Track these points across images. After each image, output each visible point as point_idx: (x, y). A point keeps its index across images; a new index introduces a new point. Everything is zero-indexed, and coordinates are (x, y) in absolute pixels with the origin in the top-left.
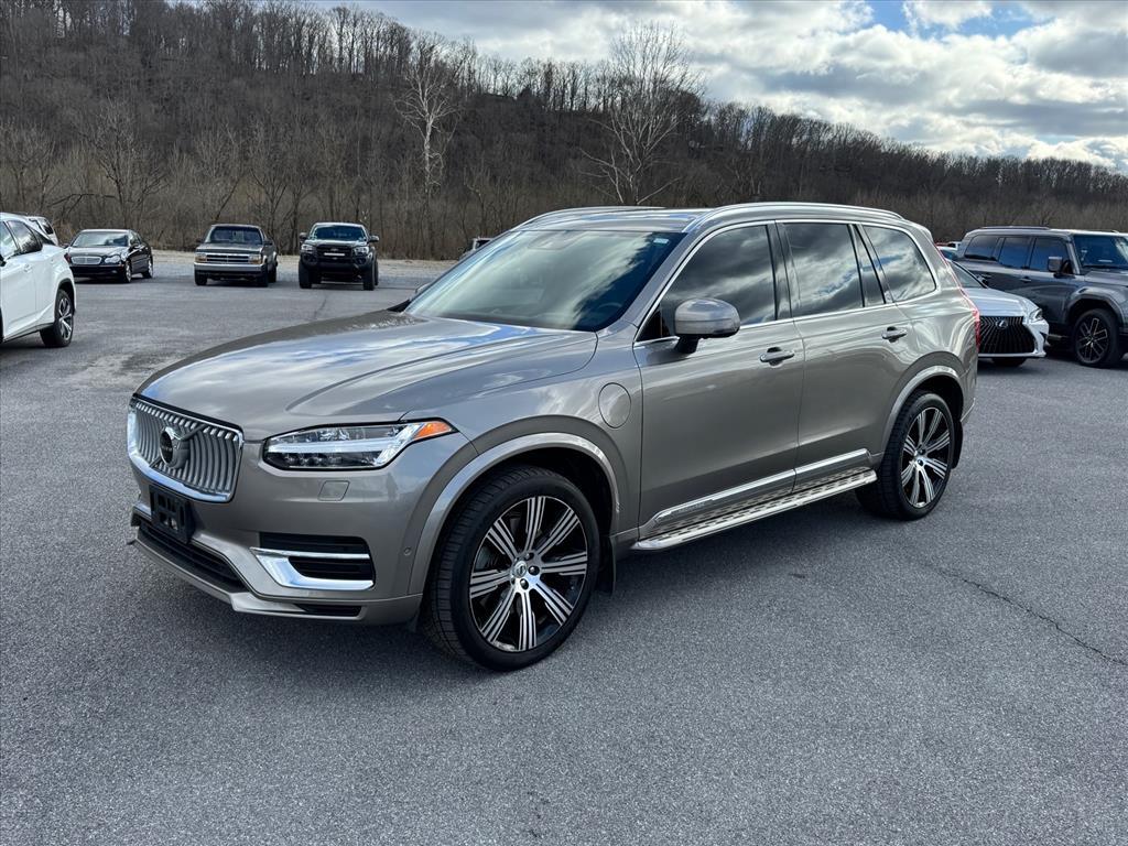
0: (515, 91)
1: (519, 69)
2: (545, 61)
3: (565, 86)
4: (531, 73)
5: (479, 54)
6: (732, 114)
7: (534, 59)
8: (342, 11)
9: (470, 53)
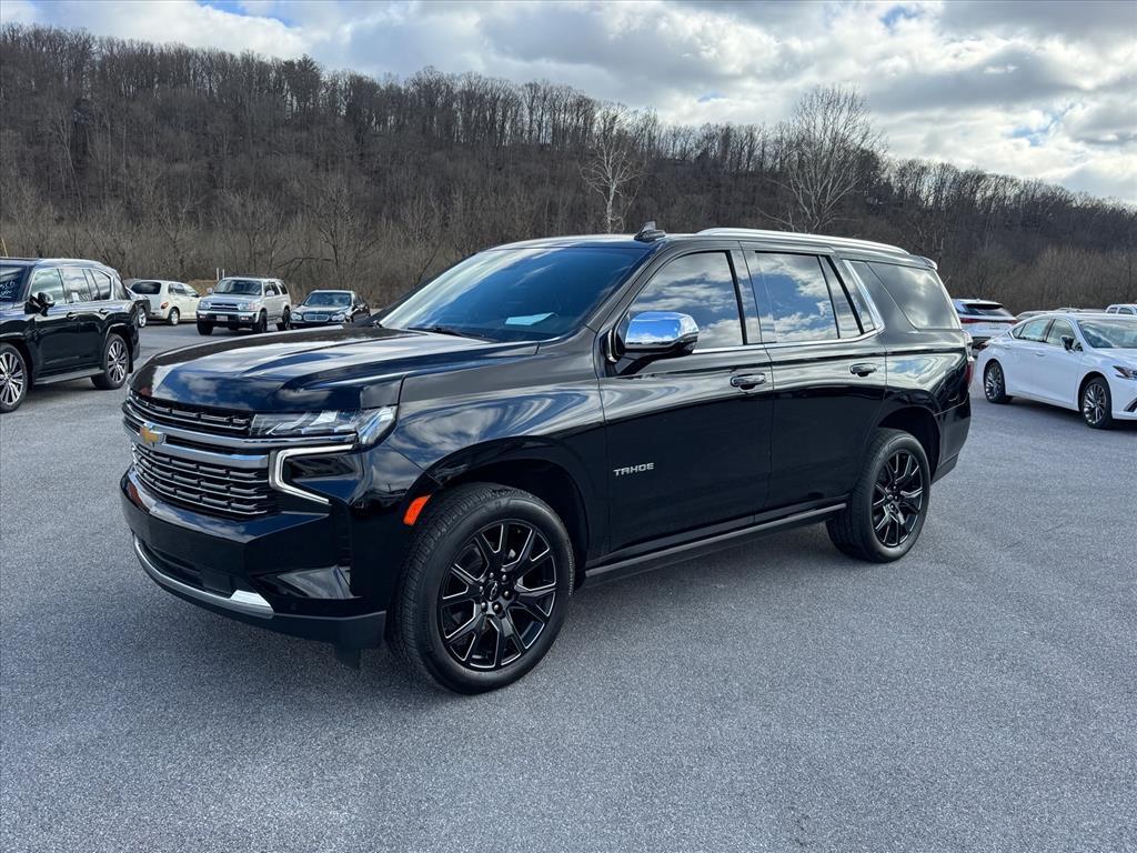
0: (693, 155)
1: (699, 134)
2: (724, 125)
3: (742, 149)
4: (710, 138)
5: (660, 122)
6: (913, 171)
7: (713, 123)
8: (533, 87)
9: (651, 121)
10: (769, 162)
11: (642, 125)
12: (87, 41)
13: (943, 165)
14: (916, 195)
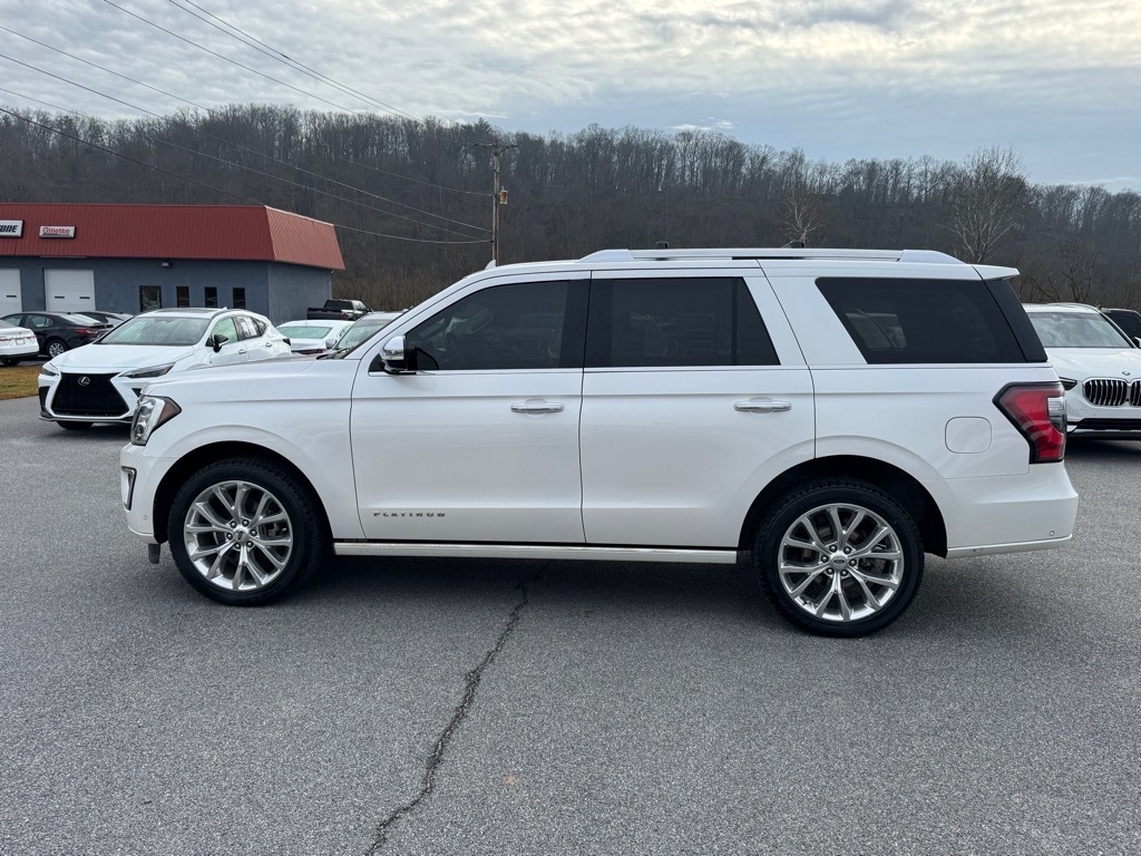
0: (839, 189)
1: (843, 171)
2: (869, 161)
3: (887, 182)
4: (856, 173)
5: (807, 159)
6: (1062, 197)
7: (858, 160)
8: (686, 136)
9: (797, 159)
10: (915, 192)
11: (789, 164)
12: (293, 116)
13: (1092, 189)
14: (1065, 219)
